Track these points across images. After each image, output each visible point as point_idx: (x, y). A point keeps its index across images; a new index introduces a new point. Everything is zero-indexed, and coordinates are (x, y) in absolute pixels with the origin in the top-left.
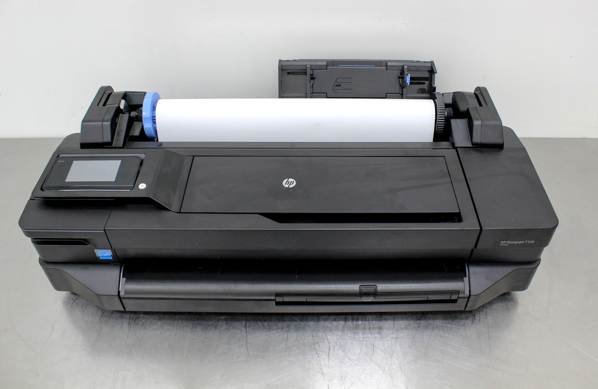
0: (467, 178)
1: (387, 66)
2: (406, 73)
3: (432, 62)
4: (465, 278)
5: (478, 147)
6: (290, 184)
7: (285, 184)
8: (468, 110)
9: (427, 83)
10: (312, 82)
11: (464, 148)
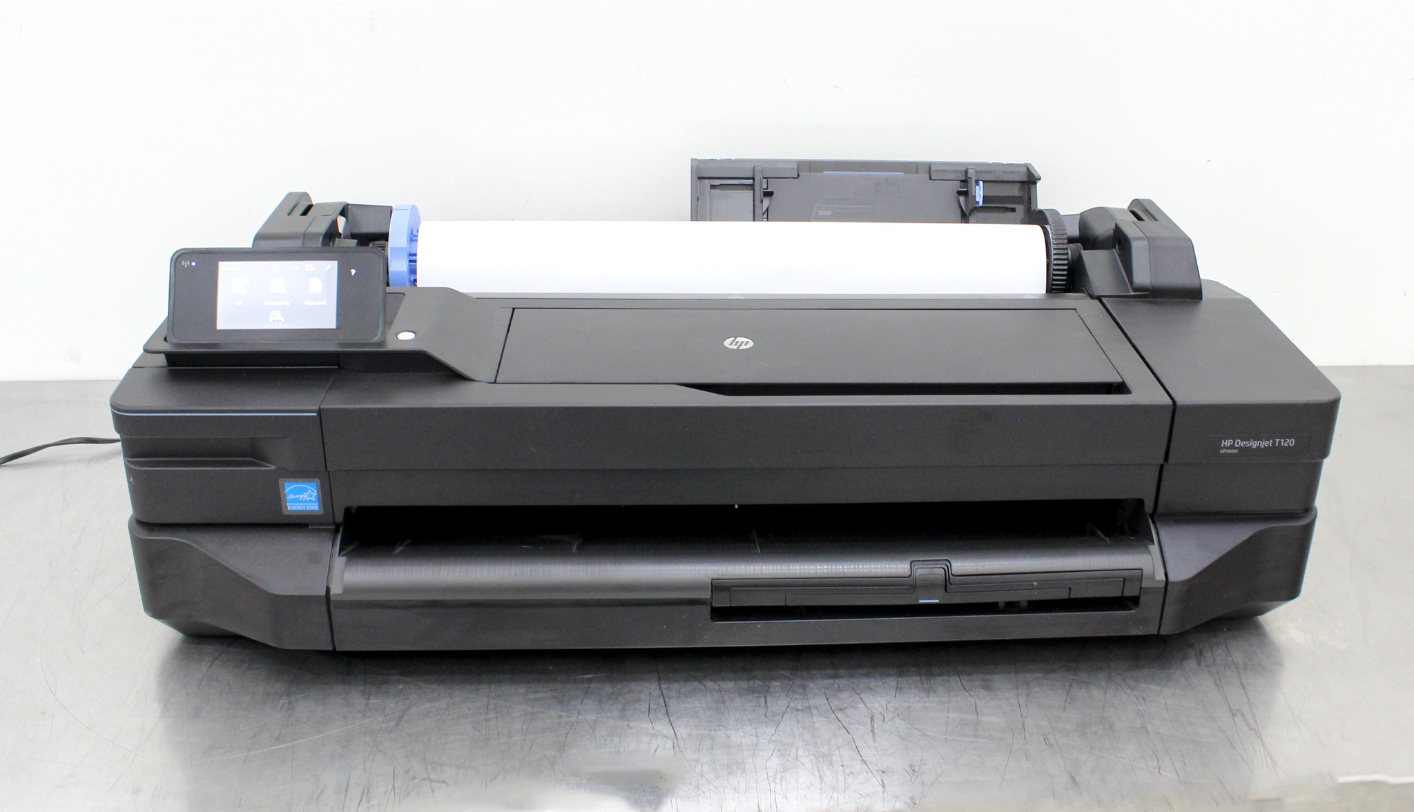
1: (930, 173)
2: (974, 184)
4: (1151, 547)
5: (1146, 296)
6: (741, 345)
7: (730, 345)
9: (1020, 208)
10: (766, 201)
11: (1116, 298)
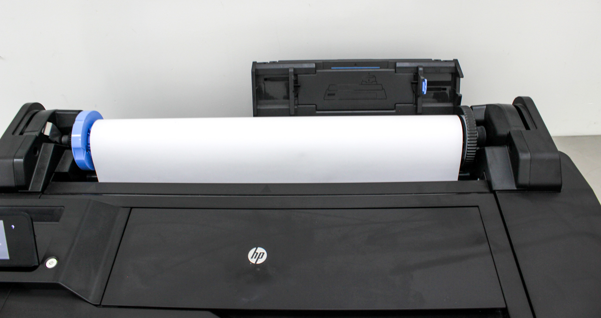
0: (513, 245)
1: (395, 67)
2: (422, 78)
3: (456, 61)
5: (525, 190)
6: (259, 257)
7: (252, 258)
8: (509, 135)
9: (449, 88)
11: (505, 192)
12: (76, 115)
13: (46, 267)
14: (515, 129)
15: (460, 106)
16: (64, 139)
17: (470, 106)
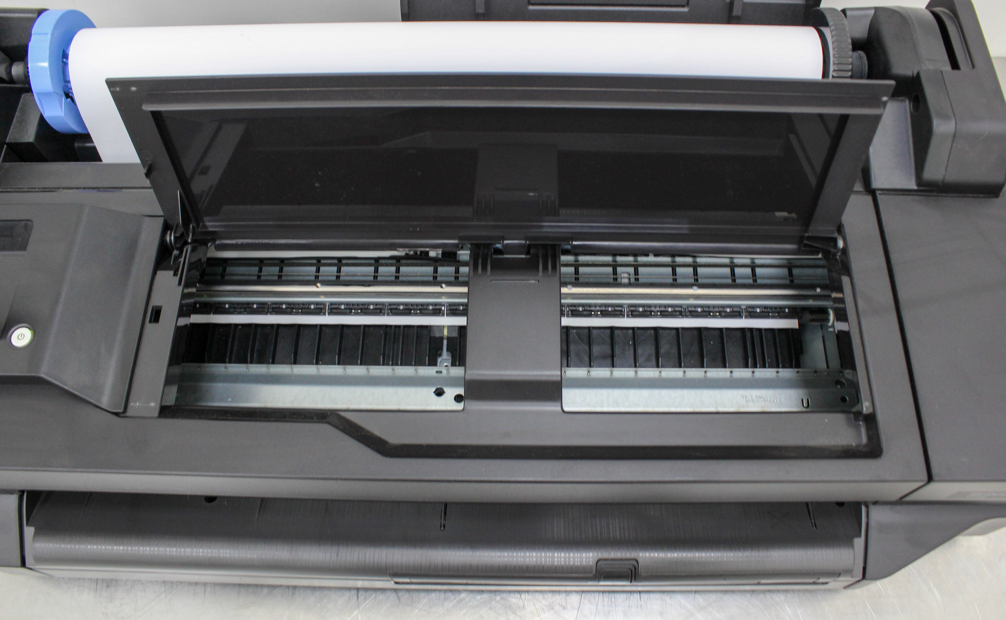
4: (856, 540)
5: (931, 192)
8: (918, 74)
11: (895, 193)
12: (33, 21)
13: (13, 345)
14: (931, 67)
15: (818, 8)
16: (17, 70)
17: (840, 9)
